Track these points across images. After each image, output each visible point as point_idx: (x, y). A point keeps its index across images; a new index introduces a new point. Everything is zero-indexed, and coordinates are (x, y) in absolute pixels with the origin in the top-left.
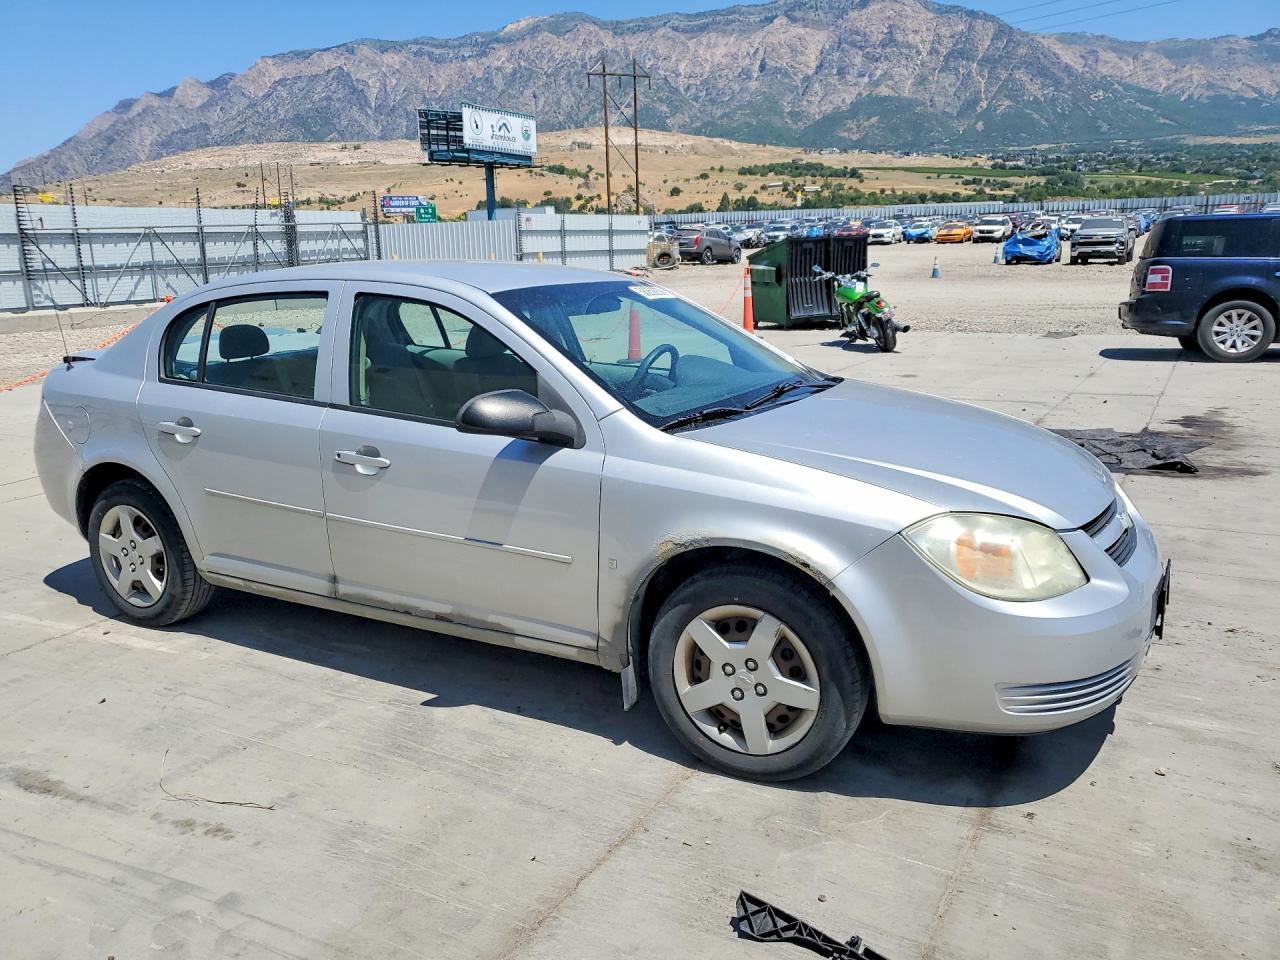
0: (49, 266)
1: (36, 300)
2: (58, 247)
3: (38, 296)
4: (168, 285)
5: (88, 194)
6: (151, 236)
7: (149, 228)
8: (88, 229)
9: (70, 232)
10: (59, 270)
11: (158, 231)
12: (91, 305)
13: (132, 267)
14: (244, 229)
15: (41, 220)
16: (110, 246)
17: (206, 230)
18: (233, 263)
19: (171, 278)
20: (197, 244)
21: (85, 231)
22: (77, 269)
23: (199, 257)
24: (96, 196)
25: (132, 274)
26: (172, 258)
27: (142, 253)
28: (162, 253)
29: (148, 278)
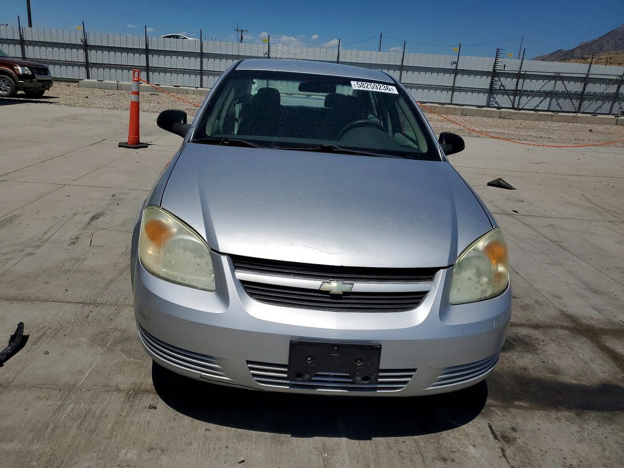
0: (502, 88)
1: (491, 103)
2: (509, 80)
3: (493, 101)
4: (558, 104)
5: (609, 60)
6: (557, 77)
7: (557, 73)
8: (525, 72)
9: (517, 72)
10: (505, 90)
11: (562, 75)
12: (515, 109)
13: (542, 93)
14: (614, 78)
15: (505, 66)
16: (534, 81)
17: (590, 76)
18: (600, 96)
19: (561, 101)
20: (583, 84)
21: (523, 73)
22: (514, 90)
23: (582, 91)
24: (612, 62)
25: (540, 96)
26: (565, 90)
27: (549, 86)
28: (560, 87)
29: (548, 99)
